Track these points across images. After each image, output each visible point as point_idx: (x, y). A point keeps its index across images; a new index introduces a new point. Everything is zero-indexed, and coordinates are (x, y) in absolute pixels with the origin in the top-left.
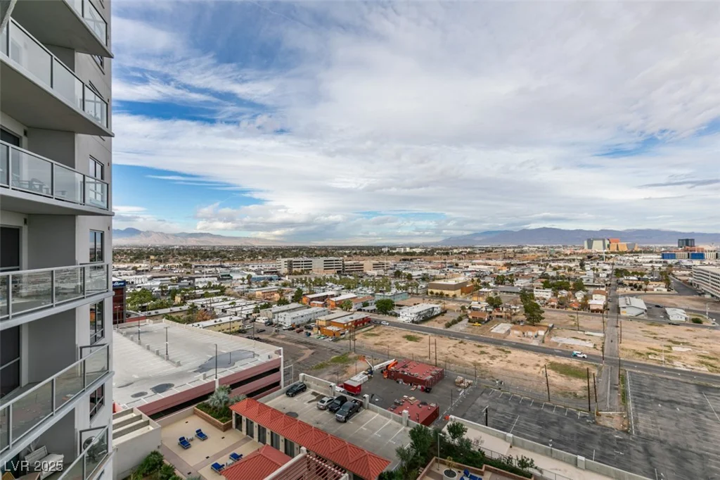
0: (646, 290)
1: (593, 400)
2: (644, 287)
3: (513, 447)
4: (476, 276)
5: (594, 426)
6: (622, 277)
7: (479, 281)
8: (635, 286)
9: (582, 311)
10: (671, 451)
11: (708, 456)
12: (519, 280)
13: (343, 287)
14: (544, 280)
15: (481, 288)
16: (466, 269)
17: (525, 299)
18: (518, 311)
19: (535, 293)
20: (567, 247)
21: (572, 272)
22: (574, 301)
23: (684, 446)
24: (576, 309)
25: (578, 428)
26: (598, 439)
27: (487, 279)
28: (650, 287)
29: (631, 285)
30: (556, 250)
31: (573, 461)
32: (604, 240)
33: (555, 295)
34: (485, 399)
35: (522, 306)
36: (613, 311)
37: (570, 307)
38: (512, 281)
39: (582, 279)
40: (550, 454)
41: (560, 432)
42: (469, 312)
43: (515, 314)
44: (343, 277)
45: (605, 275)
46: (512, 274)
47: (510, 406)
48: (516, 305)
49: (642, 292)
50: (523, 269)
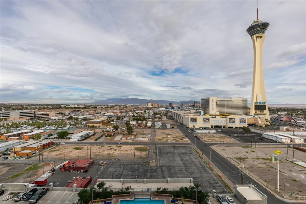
0: (162, 119)
1: (148, 158)
2: (161, 118)
3: (124, 184)
4: (109, 117)
5: (148, 167)
6: (156, 115)
7: (110, 119)
9: (145, 128)
10: (167, 168)
11: (175, 167)
12: (125, 118)
13: (35, 127)
14: (133, 117)
15: (111, 122)
16: (104, 115)
17: (127, 125)
18: (124, 130)
19: (130, 122)
20: (141, 105)
21: (142, 114)
22: (143, 124)
23: (170, 166)
25: (144, 169)
26: (149, 171)
27: (113, 118)
28: (163, 118)
29: (158, 118)
30: (138, 106)
31: (143, 182)
32: (151, 103)
33: (137, 123)
34: (112, 168)
35: (126, 128)
36: (154, 127)
37: (142, 127)
38: (122, 119)
39: (145, 117)
40: (136, 182)
41: (138, 172)
42: (106, 132)
43: (123, 131)
44: (34, 121)
45: (151, 115)
46: (123, 116)
47: (122, 168)
48: (124, 128)
49: (161, 120)
50: (126, 114)
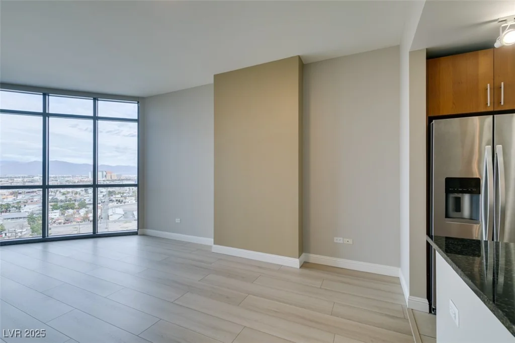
0: (125, 203)
2: (124, 201)
6: (112, 196)
8: (119, 201)
9: (84, 223)
12: (27, 206)
14: (53, 204)
17: (33, 222)
18: (24, 233)
20: (75, 177)
21: (78, 195)
22: (78, 216)
24: (79, 222)
28: (127, 200)
29: (117, 201)
30: (66, 179)
32: (102, 172)
33: (63, 214)
35: (29, 228)
36: (105, 219)
37: (74, 221)
38: (19, 208)
39: (85, 200)
45: (102, 196)
46: (20, 202)
48: (22, 229)
49: (123, 204)
50: (33, 196)
